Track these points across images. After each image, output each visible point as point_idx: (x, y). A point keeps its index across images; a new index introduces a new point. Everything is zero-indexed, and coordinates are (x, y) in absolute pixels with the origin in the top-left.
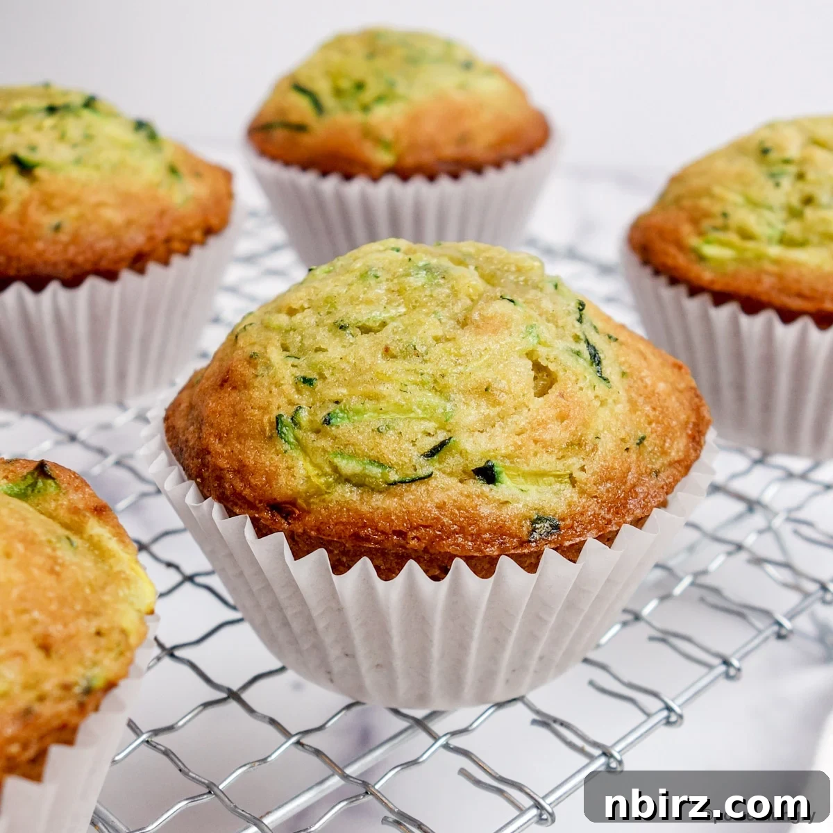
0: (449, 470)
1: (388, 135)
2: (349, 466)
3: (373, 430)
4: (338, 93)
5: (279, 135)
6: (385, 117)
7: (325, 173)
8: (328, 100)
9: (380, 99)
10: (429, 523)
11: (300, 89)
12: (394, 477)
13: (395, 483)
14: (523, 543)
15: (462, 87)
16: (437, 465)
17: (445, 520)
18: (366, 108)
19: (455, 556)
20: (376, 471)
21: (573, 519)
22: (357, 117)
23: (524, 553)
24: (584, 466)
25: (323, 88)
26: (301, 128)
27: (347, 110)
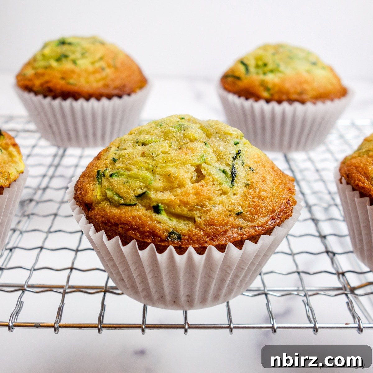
0: (143, 204)
1: (270, 86)
2: (109, 194)
3: (122, 182)
4: (257, 66)
5: (230, 80)
6: (271, 79)
7: (247, 99)
8: (252, 69)
9: (272, 71)
10: (127, 223)
11: (243, 63)
12: (122, 202)
13: (122, 204)
14: (162, 241)
15: (308, 71)
16: (140, 201)
17: (133, 223)
18: (265, 74)
19: (133, 239)
20: (116, 198)
21: (189, 237)
22: (261, 77)
23: (162, 245)
24: (202, 216)
25: (252, 63)
26: (238, 78)
27: (258, 74)
